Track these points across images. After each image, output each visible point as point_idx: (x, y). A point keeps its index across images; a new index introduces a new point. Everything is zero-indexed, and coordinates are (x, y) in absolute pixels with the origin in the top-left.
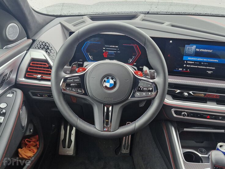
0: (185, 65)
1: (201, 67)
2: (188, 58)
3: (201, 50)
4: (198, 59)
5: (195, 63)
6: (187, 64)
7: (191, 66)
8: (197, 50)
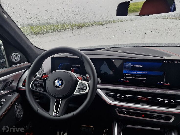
0: (125, 77)
1: (137, 78)
2: (127, 72)
3: (135, 66)
4: (133, 72)
5: (132, 75)
6: (126, 76)
7: (130, 77)
8: (132, 66)
